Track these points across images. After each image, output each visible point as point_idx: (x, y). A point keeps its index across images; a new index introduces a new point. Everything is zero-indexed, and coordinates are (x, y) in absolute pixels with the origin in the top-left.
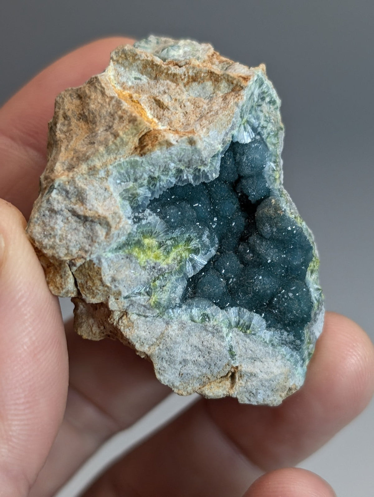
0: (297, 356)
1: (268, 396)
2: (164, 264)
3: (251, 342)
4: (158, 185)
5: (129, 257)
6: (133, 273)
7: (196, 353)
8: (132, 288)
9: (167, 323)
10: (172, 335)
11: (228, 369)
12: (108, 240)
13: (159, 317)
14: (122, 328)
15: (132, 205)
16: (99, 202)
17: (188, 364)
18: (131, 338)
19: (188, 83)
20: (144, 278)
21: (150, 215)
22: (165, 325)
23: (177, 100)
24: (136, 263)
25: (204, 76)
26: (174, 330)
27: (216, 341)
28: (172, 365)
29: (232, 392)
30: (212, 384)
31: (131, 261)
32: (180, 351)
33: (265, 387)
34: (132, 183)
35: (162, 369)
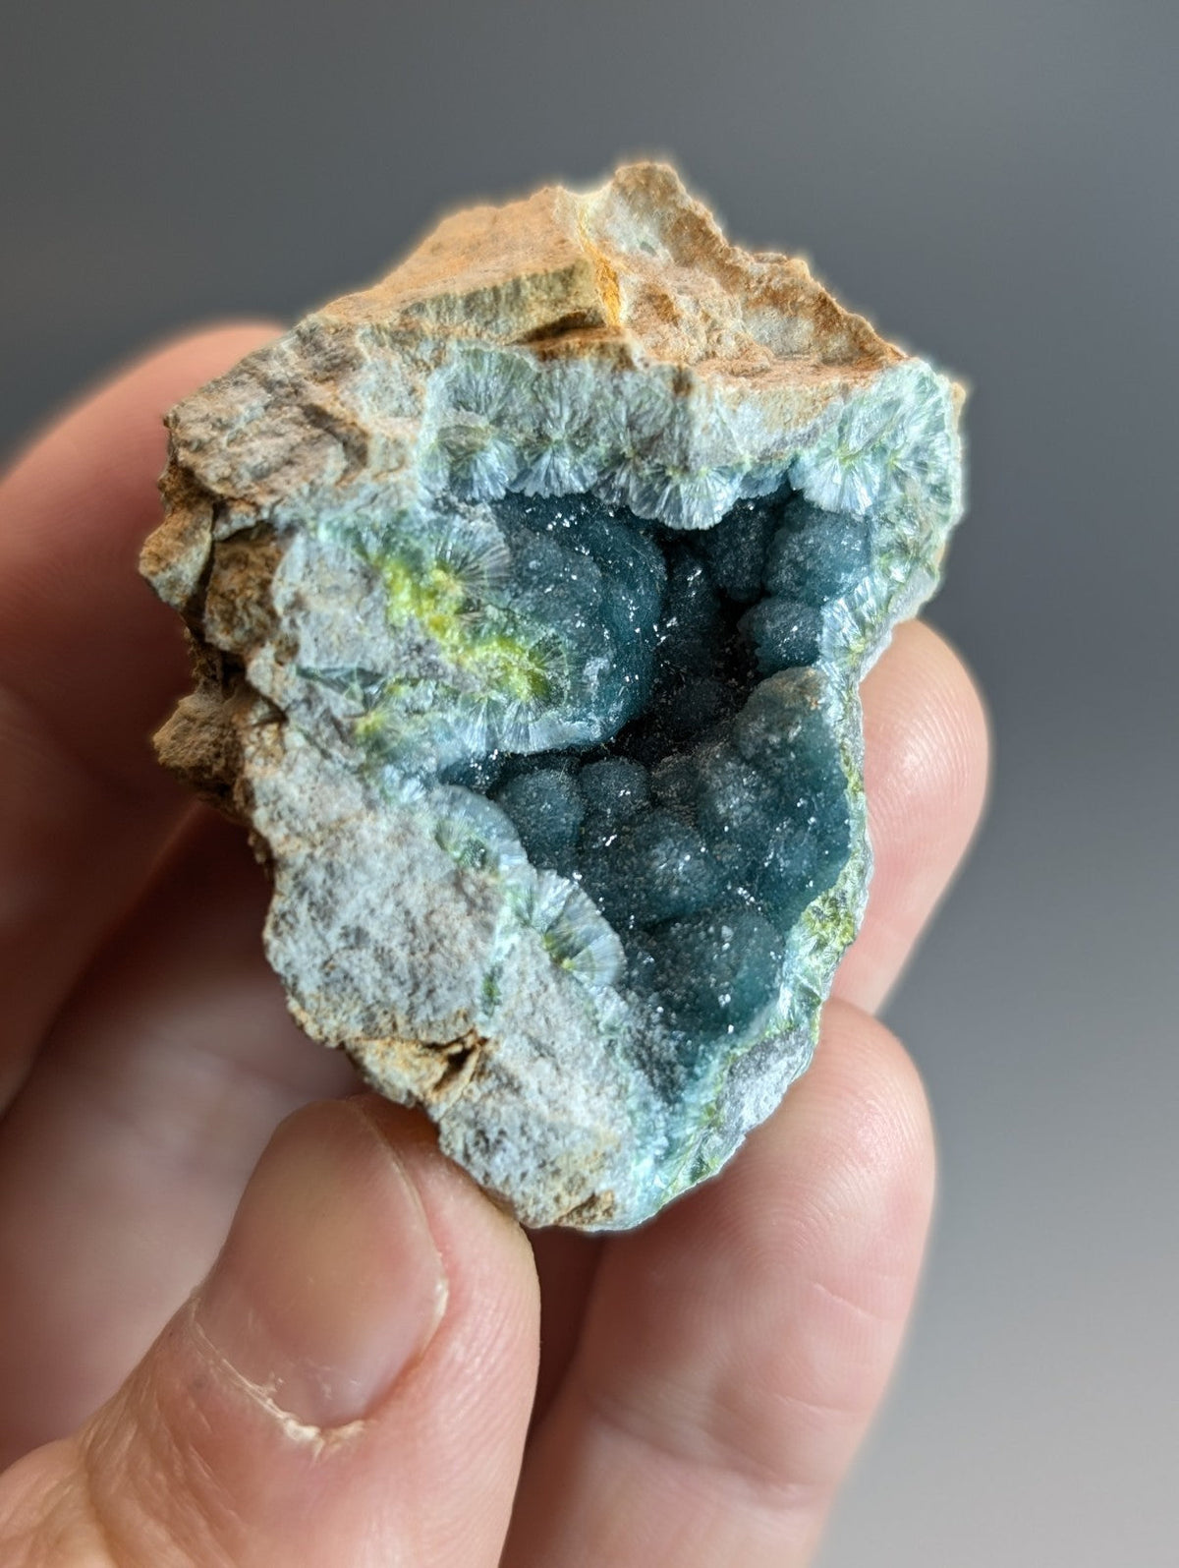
0: (661, 1117)
1: (524, 1175)
2: (452, 661)
3: (558, 1000)
4: (546, 460)
5: (369, 576)
6: (359, 624)
7: (399, 931)
8: (333, 659)
9: (371, 805)
10: (362, 840)
11: (458, 1028)
12: (340, 490)
13: (358, 776)
14: (250, 750)
15: (455, 469)
16: (379, 408)
17: (364, 951)
18: (256, 782)
19: (758, 302)
20: (378, 655)
21: (484, 517)
22: (360, 805)
23: (710, 321)
24: (379, 602)
25: (802, 303)
26: (374, 831)
27: (465, 929)
28: (320, 925)
29: (434, 1100)
30: (397, 1045)
31: (370, 589)
32: (360, 897)
33: (529, 1139)
34: (487, 423)
35: (290, 918)
